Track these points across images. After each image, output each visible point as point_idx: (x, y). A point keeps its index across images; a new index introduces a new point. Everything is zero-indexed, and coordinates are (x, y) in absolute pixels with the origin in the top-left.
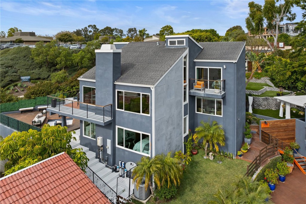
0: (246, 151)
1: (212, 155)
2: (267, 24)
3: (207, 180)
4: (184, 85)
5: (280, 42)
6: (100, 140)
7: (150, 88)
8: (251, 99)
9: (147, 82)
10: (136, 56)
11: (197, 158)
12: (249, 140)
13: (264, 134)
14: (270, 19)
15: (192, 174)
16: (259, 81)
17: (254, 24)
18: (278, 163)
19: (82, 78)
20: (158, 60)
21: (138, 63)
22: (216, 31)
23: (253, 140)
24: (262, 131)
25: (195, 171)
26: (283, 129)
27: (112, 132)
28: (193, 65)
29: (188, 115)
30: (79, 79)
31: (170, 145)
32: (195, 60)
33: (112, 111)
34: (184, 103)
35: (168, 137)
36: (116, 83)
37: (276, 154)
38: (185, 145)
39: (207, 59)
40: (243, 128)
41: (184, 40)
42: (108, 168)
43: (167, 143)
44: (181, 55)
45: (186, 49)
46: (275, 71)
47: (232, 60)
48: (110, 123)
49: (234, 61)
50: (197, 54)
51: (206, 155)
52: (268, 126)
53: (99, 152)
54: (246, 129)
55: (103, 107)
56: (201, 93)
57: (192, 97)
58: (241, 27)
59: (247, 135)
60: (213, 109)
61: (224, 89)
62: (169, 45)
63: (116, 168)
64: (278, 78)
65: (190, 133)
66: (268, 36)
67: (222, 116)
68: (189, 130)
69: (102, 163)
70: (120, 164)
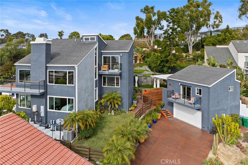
0: (134, 108)
1: (113, 112)
2: (147, 31)
3: (111, 126)
4: (95, 67)
5: (155, 45)
6: (35, 107)
7: (74, 67)
8: (137, 78)
9: (72, 63)
10: (60, 48)
11: (103, 115)
12: (136, 102)
13: (145, 98)
14: (149, 28)
15: (101, 124)
16: (141, 69)
17: (139, 31)
18: (152, 113)
19: (18, 63)
20: (77, 50)
21: (62, 52)
22: (113, 37)
23: (138, 102)
24: (143, 96)
25: (103, 122)
26: (155, 94)
27: (44, 100)
28: (101, 54)
29: (98, 87)
30: (15, 64)
31: (86, 106)
32: (102, 51)
33: (44, 85)
34: (95, 79)
35: (85, 101)
36: (48, 65)
37: (151, 108)
38: (96, 107)
39: (110, 50)
40: (132, 94)
41: (95, 37)
42: (42, 126)
43: (85, 104)
44: (93, 47)
45: (97, 43)
46: (151, 61)
47: (126, 50)
48: (43, 93)
49: (127, 51)
50: (103, 47)
51: (110, 112)
52: (147, 93)
53: (34, 116)
54: (134, 95)
55: (38, 82)
56: (107, 72)
57: (100, 76)
58: (130, 35)
59: (134, 99)
60: (113, 84)
61: (121, 69)
62: (84, 40)
63: (48, 126)
64: (153, 65)
65: (99, 99)
66: (148, 41)
67: (119, 87)
68: (98, 97)
69: (37, 124)
70: (51, 122)
